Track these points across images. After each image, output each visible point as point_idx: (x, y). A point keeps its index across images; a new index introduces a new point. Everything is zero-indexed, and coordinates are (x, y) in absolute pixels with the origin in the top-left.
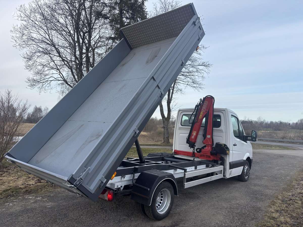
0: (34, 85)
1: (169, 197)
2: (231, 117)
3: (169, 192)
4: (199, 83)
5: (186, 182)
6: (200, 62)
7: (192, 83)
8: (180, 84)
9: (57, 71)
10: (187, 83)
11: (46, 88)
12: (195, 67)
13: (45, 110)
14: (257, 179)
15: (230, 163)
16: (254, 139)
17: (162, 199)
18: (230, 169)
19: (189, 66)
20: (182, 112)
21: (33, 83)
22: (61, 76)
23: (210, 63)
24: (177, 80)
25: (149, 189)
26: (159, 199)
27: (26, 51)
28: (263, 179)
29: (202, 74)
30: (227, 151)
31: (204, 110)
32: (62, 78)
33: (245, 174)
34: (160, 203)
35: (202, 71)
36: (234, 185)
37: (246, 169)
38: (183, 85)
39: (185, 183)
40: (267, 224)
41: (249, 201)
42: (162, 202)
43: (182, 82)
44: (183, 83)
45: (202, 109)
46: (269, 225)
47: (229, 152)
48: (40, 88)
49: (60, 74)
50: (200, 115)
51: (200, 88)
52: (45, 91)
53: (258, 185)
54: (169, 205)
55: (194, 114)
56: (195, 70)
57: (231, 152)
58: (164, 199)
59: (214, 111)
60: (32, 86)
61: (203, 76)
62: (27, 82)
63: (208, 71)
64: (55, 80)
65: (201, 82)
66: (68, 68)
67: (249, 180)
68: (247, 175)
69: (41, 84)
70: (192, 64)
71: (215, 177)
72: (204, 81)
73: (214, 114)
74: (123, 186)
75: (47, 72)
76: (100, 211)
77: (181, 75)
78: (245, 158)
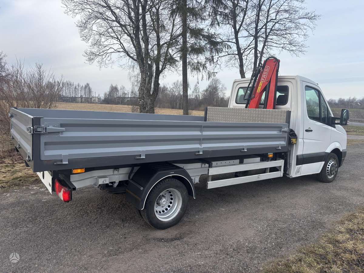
0: (93, 59)
1: (180, 200)
2: (306, 90)
3: (179, 194)
4: (300, 45)
5: (211, 181)
6: (301, 13)
7: (289, 46)
8: (271, 47)
9: (117, 41)
10: (282, 45)
11: (107, 62)
12: (294, 21)
13: (121, 89)
14: (350, 179)
15: (297, 156)
16: (344, 122)
17: (172, 201)
18: (297, 164)
19: (286, 20)
20: (238, 84)
21: (92, 56)
22: (121, 46)
23: (316, 13)
24: (268, 42)
25: (142, 189)
26: (164, 201)
27: (80, 17)
28: (360, 179)
29: (305, 31)
30: (292, 139)
31: (264, 80)
32: (123, 49)
33: (328, 172)
34: (169, 206)
35: (305, 27)
36: (305, 187)
37: (330, 165)
38: (277, 49)
39: (208, 182)
40: (318, 251)
41: (312, 211)
42: (171, 205)
43: (275, 45)
44: (277, 45)
45: (262, 79)
46: (321, 253)
47: (296, 140)
48: (100, 63)
49: (120, 44)
50: (259, 88)
51: (301, 51)
52: (106, 66)
53: (346, 189)
54: (179, 210)
55: (250, 86)
56: (293, 25)
57: (300, 140)
58: (175, 201)
59: (278, 80)
60: (90, 60)
61: (306, 34)
62: (84, 56)
63: (314, 25)
64: (115, 51)
65: (303, 43)
66: (128, 35)
67: (336, 180)
68: (331, 173)
69: (100, 57)
70: (289, 17)
71: (268, 174)
72: (306, 41)
73: (278, 85)
74: (117, 182)
75: (106, 43)
76: (95, 211)
77: (273, 35)
78: (329, 150)
